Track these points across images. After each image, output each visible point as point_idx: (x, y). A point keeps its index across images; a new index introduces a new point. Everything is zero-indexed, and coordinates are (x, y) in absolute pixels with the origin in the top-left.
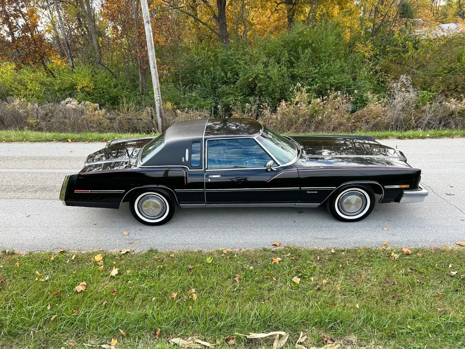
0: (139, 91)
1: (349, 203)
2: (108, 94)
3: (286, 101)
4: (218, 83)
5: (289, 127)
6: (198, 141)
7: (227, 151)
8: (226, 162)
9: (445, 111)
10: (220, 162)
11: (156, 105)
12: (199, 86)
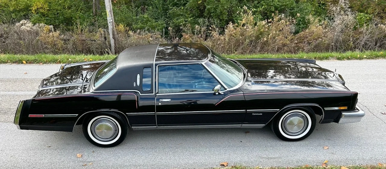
0: (93, 12)
1: (291, 123)
2: (63, 15)
3: (233, 23)
4: (169, 4)
5: (236, 48)
6: (150, 66)
7: (177, 75)
8: (176, 86)
9: (380, 33)
10: (170, 86)
11: (109, 27)
12: (151, 7)
